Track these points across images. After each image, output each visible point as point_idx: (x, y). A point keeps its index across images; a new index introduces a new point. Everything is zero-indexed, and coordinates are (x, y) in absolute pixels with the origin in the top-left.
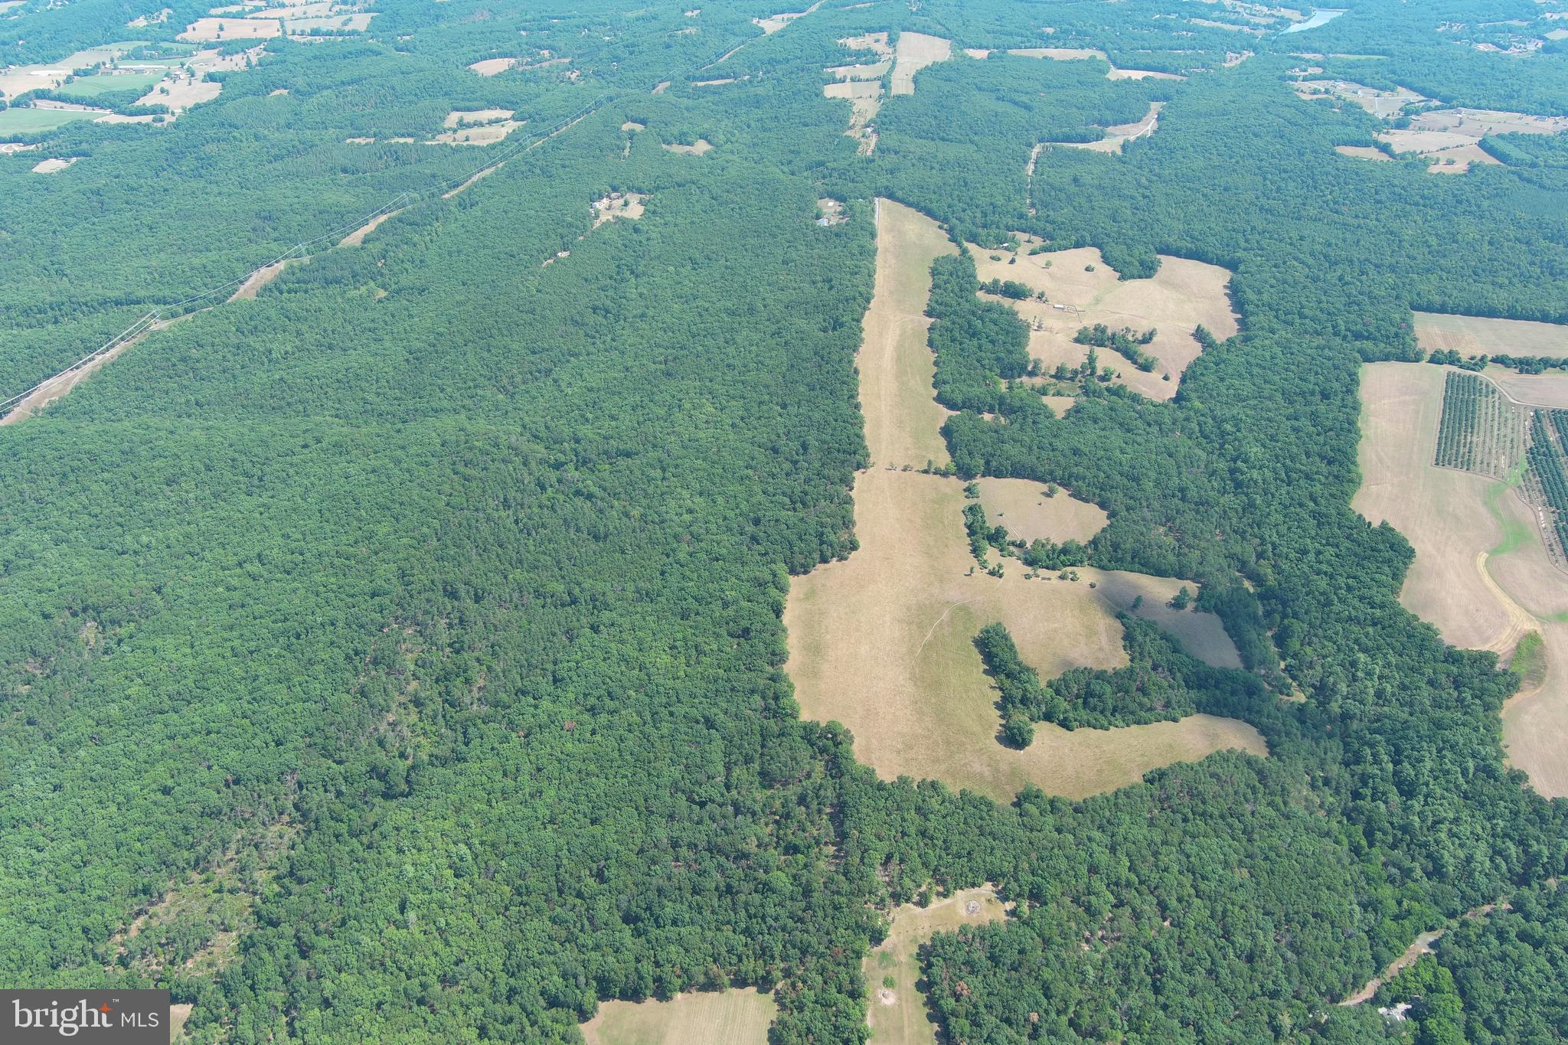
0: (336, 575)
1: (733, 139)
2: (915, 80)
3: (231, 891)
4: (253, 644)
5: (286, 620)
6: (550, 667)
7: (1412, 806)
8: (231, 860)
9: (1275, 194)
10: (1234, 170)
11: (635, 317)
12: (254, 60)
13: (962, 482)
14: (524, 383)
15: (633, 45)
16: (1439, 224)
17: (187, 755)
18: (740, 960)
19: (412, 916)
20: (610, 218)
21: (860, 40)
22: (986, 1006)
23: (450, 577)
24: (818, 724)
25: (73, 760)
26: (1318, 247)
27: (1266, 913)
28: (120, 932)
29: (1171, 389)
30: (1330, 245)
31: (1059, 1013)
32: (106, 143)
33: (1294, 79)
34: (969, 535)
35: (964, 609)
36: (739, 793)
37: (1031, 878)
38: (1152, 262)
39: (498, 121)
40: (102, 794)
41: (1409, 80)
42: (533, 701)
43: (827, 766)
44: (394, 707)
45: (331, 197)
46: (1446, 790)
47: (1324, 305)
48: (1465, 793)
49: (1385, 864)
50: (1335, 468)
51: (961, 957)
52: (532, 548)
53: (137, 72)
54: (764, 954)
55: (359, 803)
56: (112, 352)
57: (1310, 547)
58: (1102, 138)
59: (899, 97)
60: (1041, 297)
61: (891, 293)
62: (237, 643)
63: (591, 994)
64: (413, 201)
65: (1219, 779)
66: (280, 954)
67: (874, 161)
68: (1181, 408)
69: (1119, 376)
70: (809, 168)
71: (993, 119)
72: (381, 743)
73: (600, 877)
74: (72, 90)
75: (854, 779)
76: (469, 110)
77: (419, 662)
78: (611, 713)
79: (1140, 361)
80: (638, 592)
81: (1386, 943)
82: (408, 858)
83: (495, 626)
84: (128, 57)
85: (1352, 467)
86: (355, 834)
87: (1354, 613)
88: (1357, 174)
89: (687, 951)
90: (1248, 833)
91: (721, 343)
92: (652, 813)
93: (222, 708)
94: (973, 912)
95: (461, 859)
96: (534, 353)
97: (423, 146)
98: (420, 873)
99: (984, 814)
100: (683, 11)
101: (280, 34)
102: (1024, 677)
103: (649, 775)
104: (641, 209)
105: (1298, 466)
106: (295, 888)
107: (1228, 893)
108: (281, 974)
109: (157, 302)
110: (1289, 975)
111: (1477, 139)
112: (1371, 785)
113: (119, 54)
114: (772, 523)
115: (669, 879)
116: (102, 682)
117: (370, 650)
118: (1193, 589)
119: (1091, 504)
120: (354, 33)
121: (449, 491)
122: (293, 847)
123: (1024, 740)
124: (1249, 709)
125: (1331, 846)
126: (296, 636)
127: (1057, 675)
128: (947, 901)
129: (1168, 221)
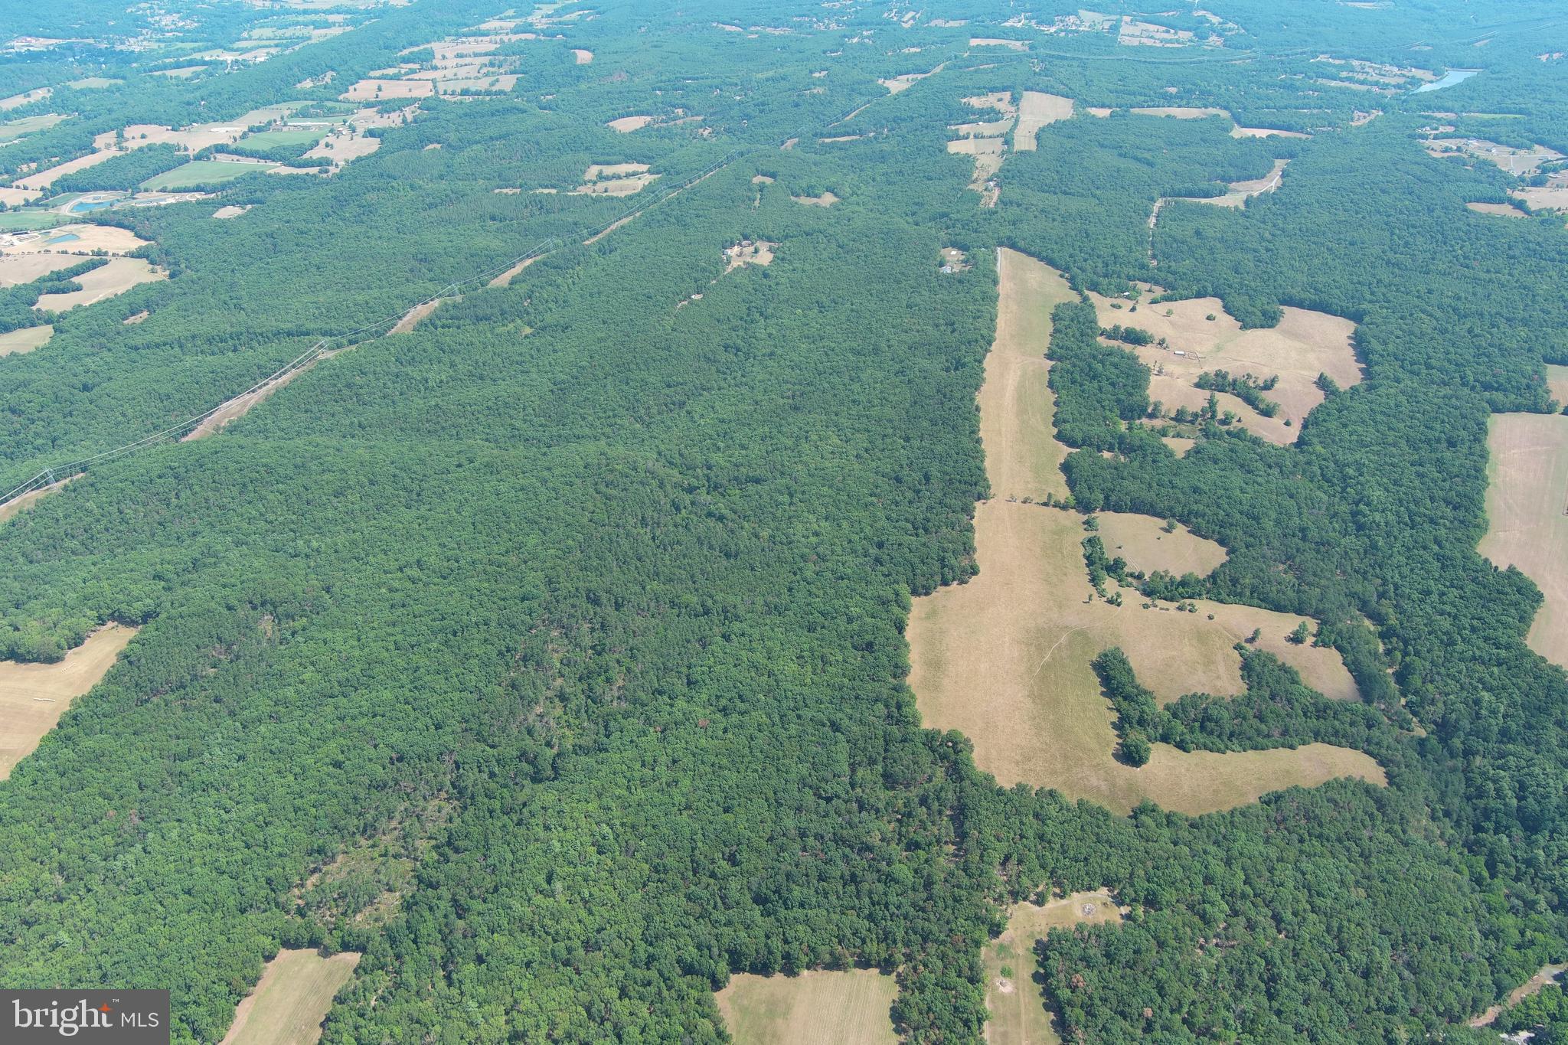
0: (488, 580)
1: (859, 192)
2: (1038, 137)
3: (394, 857)
4: (414, 640)
5: (443, 618)
6: (684, 670)
7: (1537, 840)
8: (395, 829)
9: (1402, 249)
10: (1361, 225)
11: (764, 355)
12: (410, 118)
13: (1081, 515)
14: (659, 413)
15: (763, 104)
17: (356, 734)
18: (864, 942)
19: (558, 886)
20: (741, 264)
21: (983, 99)
22: (1101, 999)
23: (593, 585)
24: (939, 732)
25: (255, 734)
26: (1448, 301)
27: (1383, 932)
28: (297, 886)
29: (1292, 434)
31: (1172, 1011)
32: (277, 192)
33: (1425, 137)
34: (1088, 565)
35: (1082, 633)
36: (863, 791)
37: (1146, 885)
38: (1274, 312)
39: (634, 174)
40: (280, 765)
41: (1547, 138)
42: (669, 700)
43: (947, 771)
44: (541, 700)
45: (480, 242)
47: (1452, 356)
49: (1508, 896)
50: (1461, 514)
51: (1077, 952)
52: (669, 563)
53: (304, 128)
54: (886, 939)
55: (511, 784)
56: (284, 377)
57: (1433, 589)
58: (1225, 193)
59: (1021, 152)
60: (1161, 343)
61: (1012, 336)
62: (400, 637)
63: (723, 967)
64: (556, 246)
65: (1336, 804)
66: (439, 914)
67: (996, 212)
68: (1302, 452)
69: (1239, 420)
70: (933, 219)
71: (1115, 174)
72: (530, 732)
73: (732, 860)
74: (247, 145)
75: (974, 784)
76: (608, 163)
77: (565, 661)
78: (742, 713)
79: (1261, 406)
80: (767, 606)
81: (1508, 972)
82: (554, 835)
83: (634, 632)
84: (297, 115)
85: (1478, 513)
86: (506, 811)
87: (1478, 653)
88: (1489, 230)
89: (814, 931)
90: (1365, 856)
91: (847, 380)
92: (781, 804)
93: (387, 695)
94: (1089, 912)
95: (604, 838)
96: (669, 386)
97: (566, 196)
98: (565, 849)
99: (1101, 823)
100: (811, 72)
101: (433, 93)
102: (1141, 699)
103: (778, 770)
104: (770, 256)
105: (1422, 510)
106: (453, 857)
107: (1343, 910)
108: (440, 932)
109: (324, 334)
110: (1406, 992)
112: (1494, 819)
113: (289, 112)
114: (895, 547)
115: (797, 866)
116: (280, 668)
117: (520, 647)
118: (1312, 625)
119: (1211, 541)
120: (501, 92)
121: (592, 508)
122: (451, 820)
123: (1141, 757)
124: (1368, 741)
125: (1451, 874)
126: (453, 633)
127: (1174, 699)
128: (1064, 902)
129: (1291, 274)
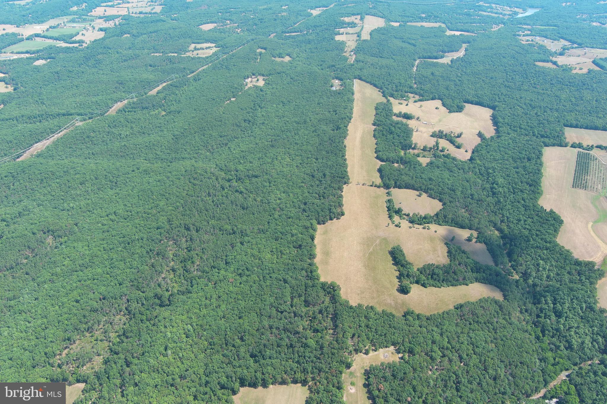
0: (144, 220)
1: (300, 56)
2: (371, 34)
3: (101, 341)
4: (111, 246)
5: (124, 237)
6: (224, 258)
7: (560, 321)
8: (101, 328)
9: (510, 80)
10: (495, 71)
11: (260, 124)
12: (117, 23)
13: (385, 190)
14: (217, 148)
15: (262, 19)
16: (576, 93)
17: (85, 288)
18: (295, 373)
19: (169, 352)
20: (252, 85)
21: (350, 18)
22: (390, 394)
23: (187, 222)
24: (327, 283)
25: (42, 288)
26: (528, 101)
27: (501, 362)
28: (59, 355)
29: (468, 156)
30: (532, 101)
31: (419, 398)
32: (61, 54)
33: (519, 35)
34: (388, 211)
35: (385, 240)
36: (296, 308)
37: (409, 345)
38: (462, 106)
39: (209, 48)
40: (53, 302)
41: (565, 36)
42: (217, 271)
43: (330, 299)
44: (164, 271)
45: (145, 76)
46: (574, 315)
47: (529, 124)
48: (582, 317)
49: (549, 344)
50: (532, 188)
51: (381, 374)
52: (219, 212)
53: (73, 27)
54: (304, 371)
55: (150, 308)
56: (61, 133)
57: (522, 218)
58: (443, 57)
59: (364, 40)
60: (418, 119)
61: (359, 116)
62: (105, 245)
63: (237, 385)
64: (176, 78)
65: (484, 308)
66: (119, 365)
67: (354, 65)
68: (472, 163)
69: (448, 150)
70: (329, 67)
71: (401, 50)
72: (159, 285)
73: (242, 339)
74: (49, 34)
75: (341, 304)
76: (198, 43)
77: (175, 255)
78: (247, 276)
79: (456, 144)
80: (259, 230)
81: (549, 375)
82: (168, 330)
83: (204, 241)
84: (70, 22)
85: (539, 187)
86: (149, 320)
87: (538, 245)
88: (543, 73)
89: (275, 369)
90: (495, 330)
91: (293, 134)
92: (262, 315)
94: (386, 357)
95: (189, 331)
96: (221, 137)
97: (181, 57)
98: (173, 336)
99: (391, 320)
100: (281, 6)
101: (127, 13)
102: (408, 266)
103: (261, 300)
104: (263, 82)
105: (518, 187)
106: (125, 340)
107: (486, 353)
108: (119, 373)
109: (78, 115)
110: (510, 386)
111: (592, 60)
112: (544, 312)
113: (67, 20)
114: (311, 204)
115: (268, 341)
116: (54, 259)
117: (156, 249)
118: (475, 234)
119: (436, 200)
120: (155, 13)
121: (187, 189)
122: (125, 324)
123: (407, 291)
124: (496, 281)
125: (527, 336)
126: (128, 243)
127: (421, 266)
128: (376, 353)
129: (468, 90)
